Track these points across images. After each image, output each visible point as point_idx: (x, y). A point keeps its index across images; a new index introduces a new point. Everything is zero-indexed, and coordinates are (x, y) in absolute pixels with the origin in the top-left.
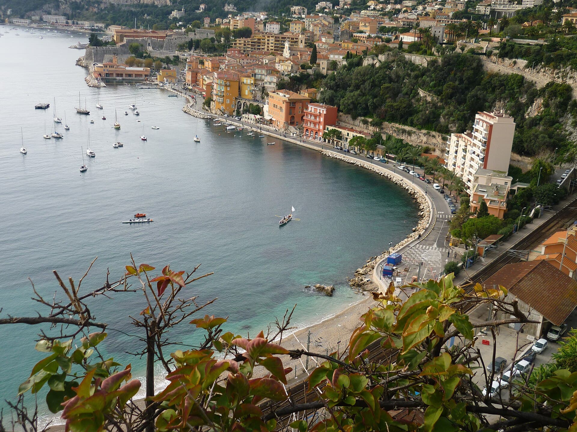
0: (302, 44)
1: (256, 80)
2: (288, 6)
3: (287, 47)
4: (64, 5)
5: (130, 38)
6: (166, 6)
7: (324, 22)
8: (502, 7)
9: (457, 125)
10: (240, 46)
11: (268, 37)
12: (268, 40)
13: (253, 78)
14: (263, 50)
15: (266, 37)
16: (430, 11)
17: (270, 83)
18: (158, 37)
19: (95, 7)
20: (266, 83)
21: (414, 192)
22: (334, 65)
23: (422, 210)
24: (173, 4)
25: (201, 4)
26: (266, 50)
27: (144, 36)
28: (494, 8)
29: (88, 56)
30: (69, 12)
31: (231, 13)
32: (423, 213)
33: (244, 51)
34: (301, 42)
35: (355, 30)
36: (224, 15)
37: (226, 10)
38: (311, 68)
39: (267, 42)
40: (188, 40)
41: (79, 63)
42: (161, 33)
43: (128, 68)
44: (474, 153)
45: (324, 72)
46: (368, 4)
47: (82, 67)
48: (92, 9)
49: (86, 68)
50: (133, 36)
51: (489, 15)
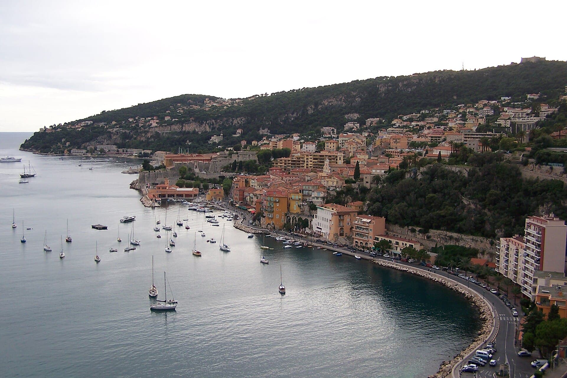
0: (341, 161)
1: (303, 196)
2: (318, 127)
3: (327, 164)
4: (115, 136)
5: (179, 162)
6: (206, 132)
7: (357, 140)
8: (521, 120)
9: (503, 230)
10: (281, 165)
11: (307, 156)
12: (307, 159)
13: (301, 194)
14: (303, 168)
15: (305, 156)
16: (454, 126)
17: (317, 198)
18: (203, 160)
19: (142, 136)
20: (314, 198)
21: (471, 296)
22: (377, 179)
23: (483, 313)
24: (212, 130)
25: (238, 129)
26: (305, 167)
27: (191, 160)
28: (514, 121)
29: (142, 180)
30: (119, 141)
31: (265, 135)
32: (484, 316)
33: (285, 169)
34: (340, 159)
35: (387, 147)
36: (259, 138)
37: (261, 133)
38: (354, 182)
39: (306, 160)
40: (232, 161)
41: (133, 186)
42: (206, 156)
43: (179, 189)
44: (528, 255)
45: (368, 186)
46: (393, 122)
47: (136, 189)
48: (140, 138)
49: (140, 190)
50: (181, 160)
51: (510, 127)
